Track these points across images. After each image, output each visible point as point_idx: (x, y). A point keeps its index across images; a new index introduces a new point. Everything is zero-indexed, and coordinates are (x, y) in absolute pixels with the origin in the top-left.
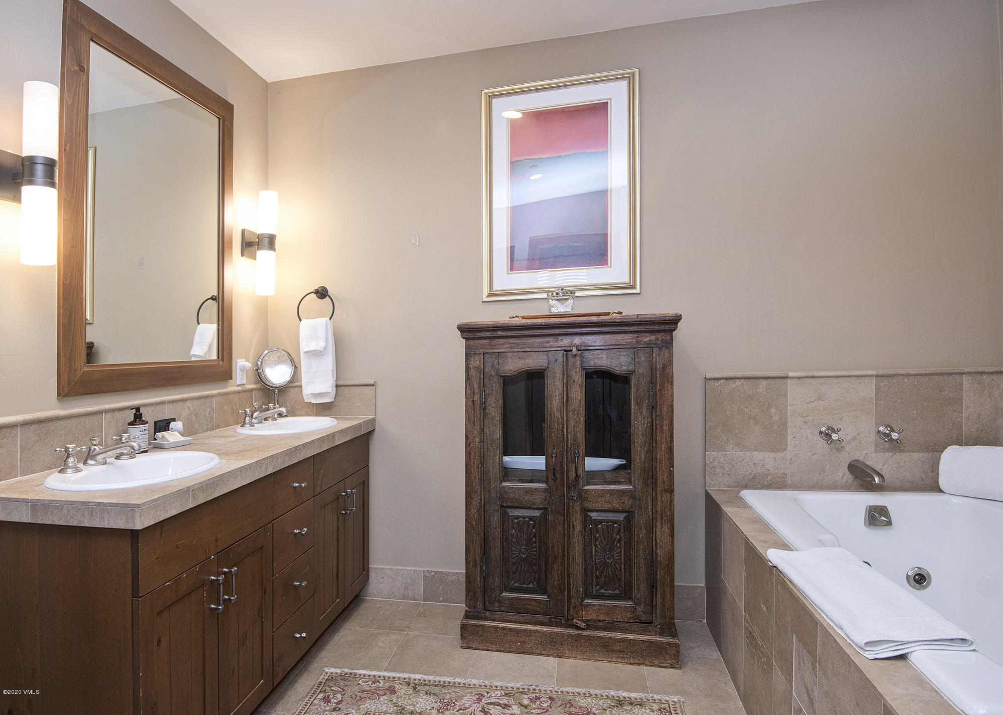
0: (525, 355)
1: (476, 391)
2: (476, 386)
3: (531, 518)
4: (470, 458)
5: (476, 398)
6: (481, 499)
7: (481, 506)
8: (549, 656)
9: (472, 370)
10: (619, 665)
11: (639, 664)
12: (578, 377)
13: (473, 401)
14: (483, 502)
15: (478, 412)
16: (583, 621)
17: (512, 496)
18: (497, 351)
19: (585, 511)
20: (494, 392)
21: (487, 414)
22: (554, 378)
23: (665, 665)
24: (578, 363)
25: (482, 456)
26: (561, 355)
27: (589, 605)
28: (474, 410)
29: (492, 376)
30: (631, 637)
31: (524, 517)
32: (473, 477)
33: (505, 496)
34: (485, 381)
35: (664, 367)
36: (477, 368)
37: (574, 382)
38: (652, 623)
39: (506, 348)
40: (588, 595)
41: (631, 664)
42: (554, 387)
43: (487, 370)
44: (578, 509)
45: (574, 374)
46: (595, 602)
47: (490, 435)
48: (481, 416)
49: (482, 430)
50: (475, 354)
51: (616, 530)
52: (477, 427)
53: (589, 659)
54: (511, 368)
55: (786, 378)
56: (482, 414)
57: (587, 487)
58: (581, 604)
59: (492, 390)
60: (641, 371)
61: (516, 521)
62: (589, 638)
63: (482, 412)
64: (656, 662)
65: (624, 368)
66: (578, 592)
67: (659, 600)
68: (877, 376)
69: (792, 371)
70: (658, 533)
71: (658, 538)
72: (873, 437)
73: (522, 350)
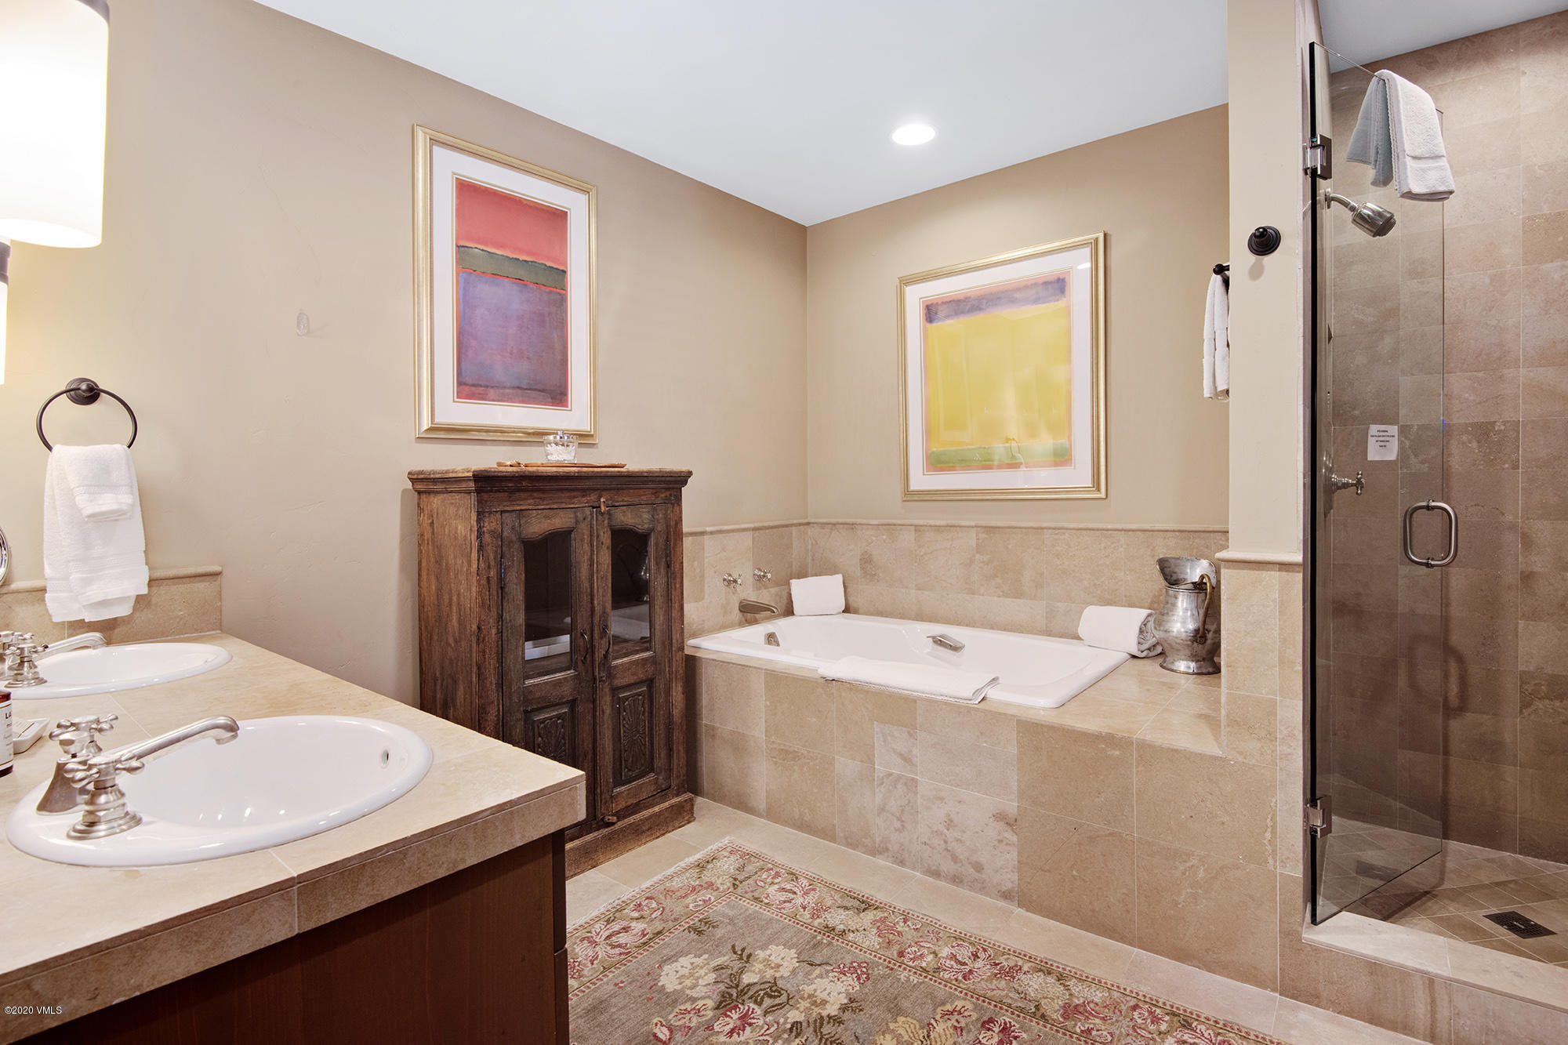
0: (551, 512)
1: (492, 563)
2: (492, 557)
3: (559, 717)
4: (485, 658)
5: (492, 573)
6: (499, 710)
7: (498, 720)
8: (583, 872)
9: (487, 535)
10: (649, 844)
11: (663, 834)
12: (606, 538)
13: (488, 578)
14: (501, 714)
15: (495, 593)
16: (613, 815)
17: (538, 695)
18: (518, 508)
19: (615, 690)
20: (515, 563)
21: (506, 593)
22: (582, 540)
23: (683, 823)
24: (606, 522)
25: (500, 652)
26: (588, 513)
27: (619, 794)
28: (489, 591)
29: (512, 542)
30: (656, 809)
31: (550, 718)
32: (488, 683)
33: (530, 697)
34: (504, 548)
35: (676, 524)
36: (492, 533)
37: (602, 543)
38: (670, 787)
39: (529, 505)
40: (617, 784)
41: (658, 837)
42: (581, 552)
43: (505, 534)
44: (607, 690)
45: (602, 534)
46: (623, 788)
47: (510, 621)
48: (498, 597)
49: (501, 617)
50: (490, 513)
51: (640, 702)
52: (494, 614)
53: (622, 854)
54: (536, 530)
55: (702, 533)
56: (500, 595)
57: (615, 663)
58: (612, 797)
59: (513, 560)
60: (659, 529)
61: (542, 725)
62: (622, 830)
63: (500, 592)
64: (677, 825)
65: (646, 526)
66: (608, 783)
67: (675, 761)
68: (755, 529)
69: (709, 526)
70: (674, 694)
71: (674, 698)
72: (751, 580)
73: (548, 507)
